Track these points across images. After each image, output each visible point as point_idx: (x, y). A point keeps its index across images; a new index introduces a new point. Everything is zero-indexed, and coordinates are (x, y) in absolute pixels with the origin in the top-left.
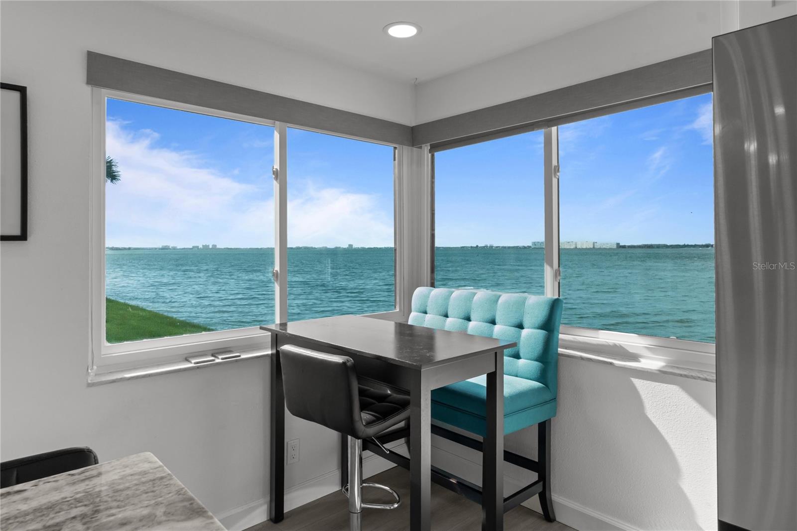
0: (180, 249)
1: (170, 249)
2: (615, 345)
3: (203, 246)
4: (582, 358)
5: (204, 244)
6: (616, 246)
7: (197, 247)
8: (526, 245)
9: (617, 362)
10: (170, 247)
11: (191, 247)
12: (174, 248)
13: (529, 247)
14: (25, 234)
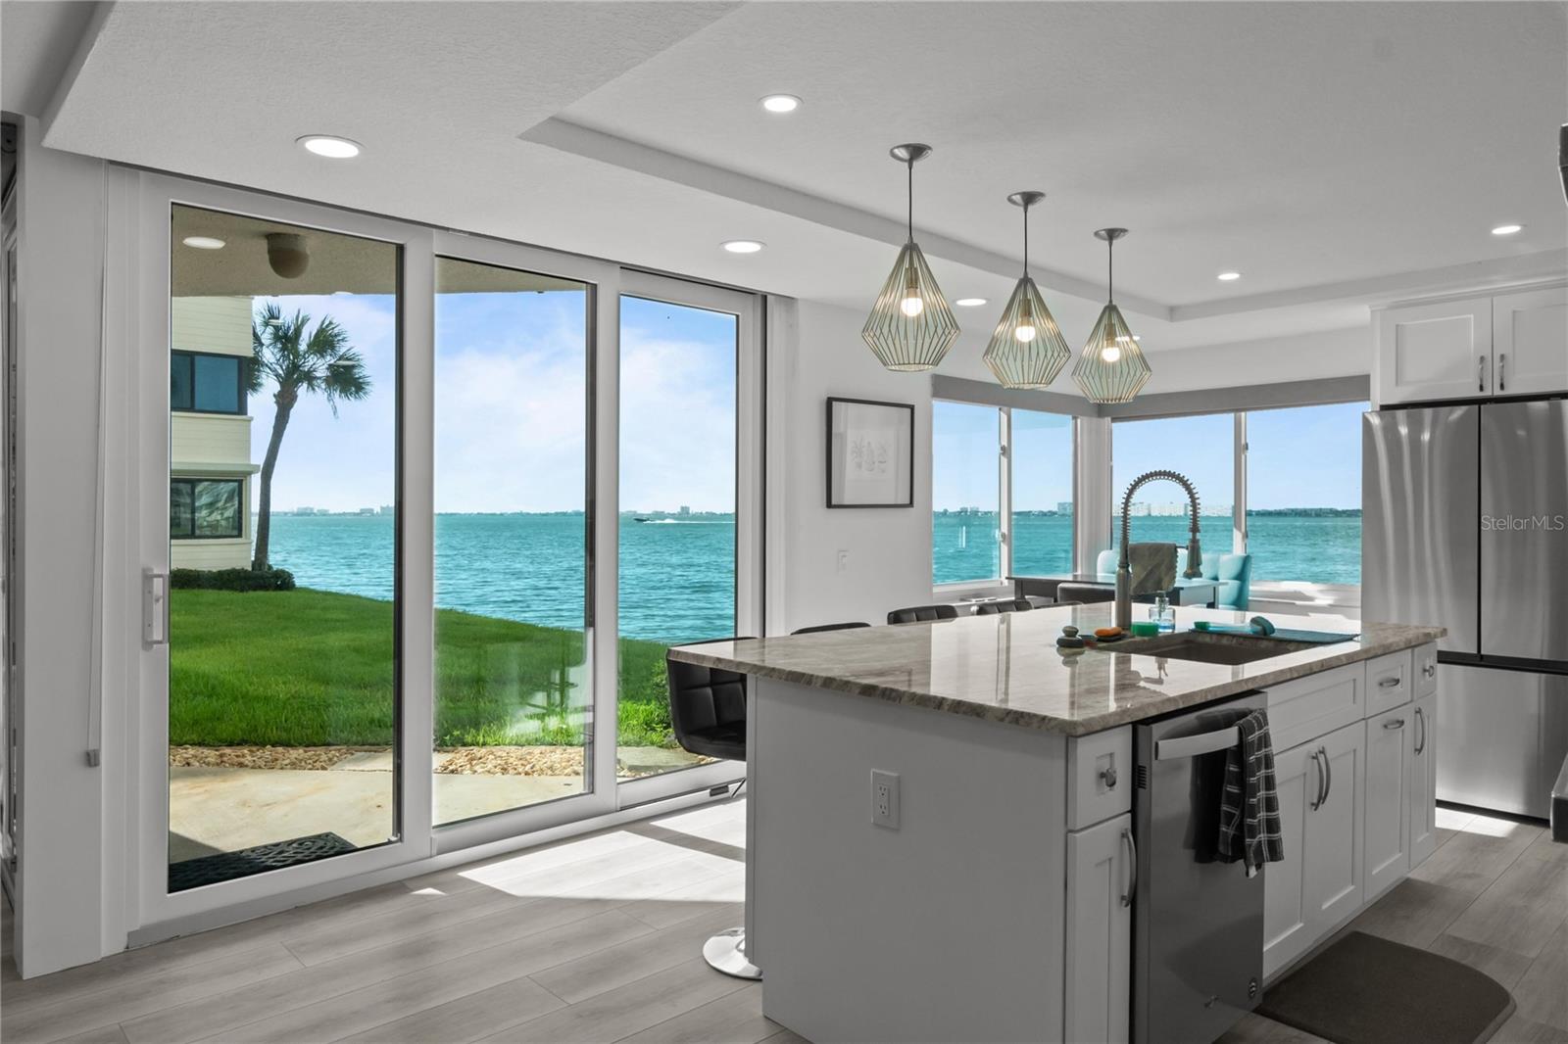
0: (335, 514)
1: (315, 514)
2: (1295, 592)
3: (382, 508)
4: (1269, 602)
5: (385, 506)
6: (1231, 511)
7: (371, 511)
8: (1045, 510)
9: (1297, 602)
10: (315, 511)
11: (358, 511)
12: (324, 514)
13: (1053, 513)
14: (911, 504)
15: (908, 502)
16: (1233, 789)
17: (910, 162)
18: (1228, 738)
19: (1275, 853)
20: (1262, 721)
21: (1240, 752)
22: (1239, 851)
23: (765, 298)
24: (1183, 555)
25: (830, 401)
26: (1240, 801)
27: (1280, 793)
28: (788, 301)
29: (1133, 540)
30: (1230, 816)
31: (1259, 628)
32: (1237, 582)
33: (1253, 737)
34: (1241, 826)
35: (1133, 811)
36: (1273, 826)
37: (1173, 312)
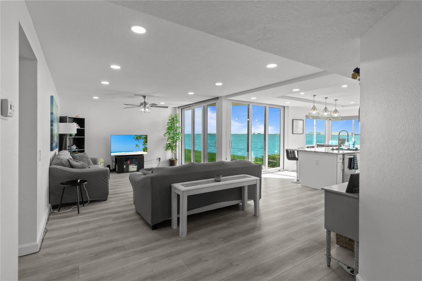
14: (303, 133)
15: (302, 133)
16: (353, 162)
17: (314, 97)
18: (352, 157)
19: (357, 169)
20: (356, 156)
21: (354, 158)
22: (353, 168)
23: (284, 107)
24: (346, 140)
25: (293, 120)
26: (354, 163)
27: (358, 163)
28: (288, 107)
29: (340, 138)
30: (353, 165)
31: (356, 148)
32: (353, 145)
33: (355, 157)
34: (354, 166)
35: (343, 162)
36: (357, 166)
37: (343, 106)
